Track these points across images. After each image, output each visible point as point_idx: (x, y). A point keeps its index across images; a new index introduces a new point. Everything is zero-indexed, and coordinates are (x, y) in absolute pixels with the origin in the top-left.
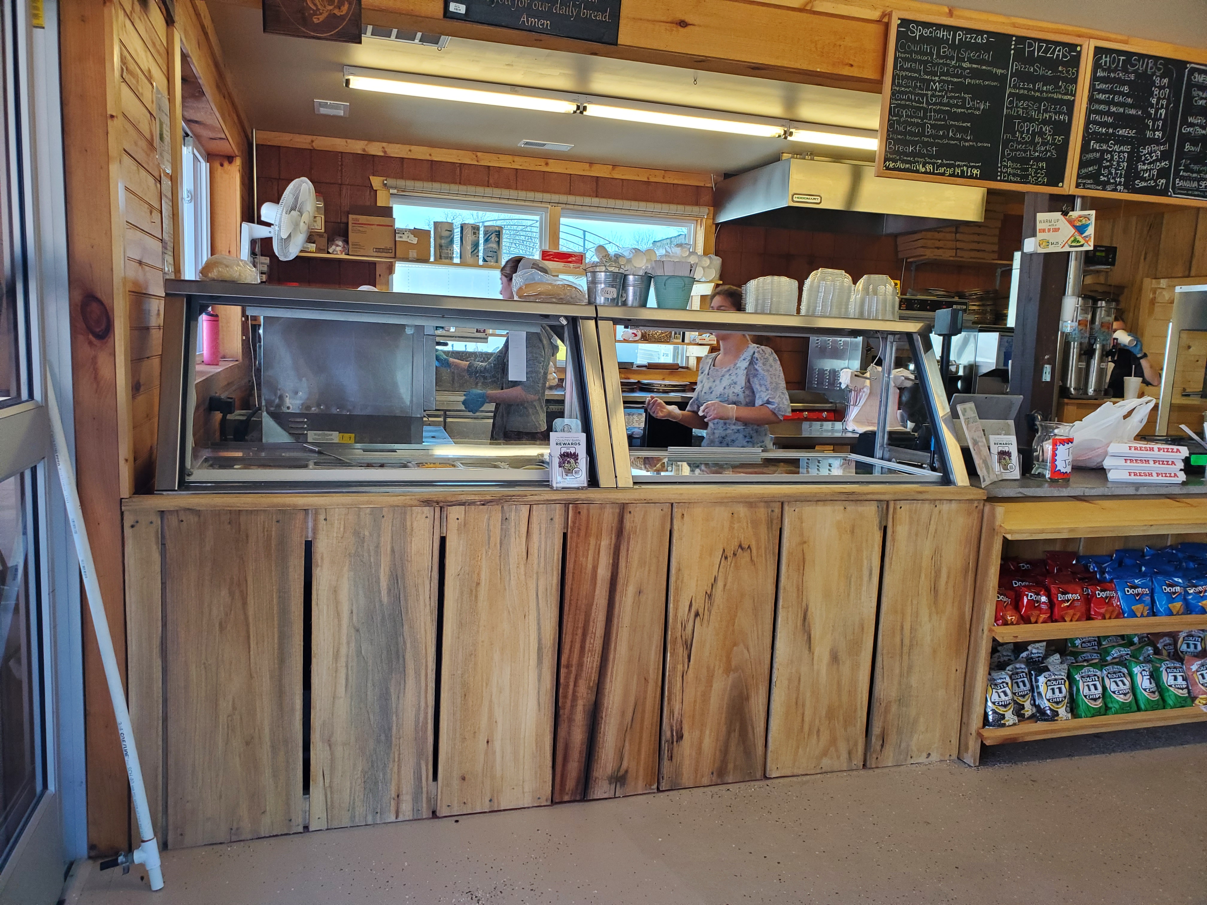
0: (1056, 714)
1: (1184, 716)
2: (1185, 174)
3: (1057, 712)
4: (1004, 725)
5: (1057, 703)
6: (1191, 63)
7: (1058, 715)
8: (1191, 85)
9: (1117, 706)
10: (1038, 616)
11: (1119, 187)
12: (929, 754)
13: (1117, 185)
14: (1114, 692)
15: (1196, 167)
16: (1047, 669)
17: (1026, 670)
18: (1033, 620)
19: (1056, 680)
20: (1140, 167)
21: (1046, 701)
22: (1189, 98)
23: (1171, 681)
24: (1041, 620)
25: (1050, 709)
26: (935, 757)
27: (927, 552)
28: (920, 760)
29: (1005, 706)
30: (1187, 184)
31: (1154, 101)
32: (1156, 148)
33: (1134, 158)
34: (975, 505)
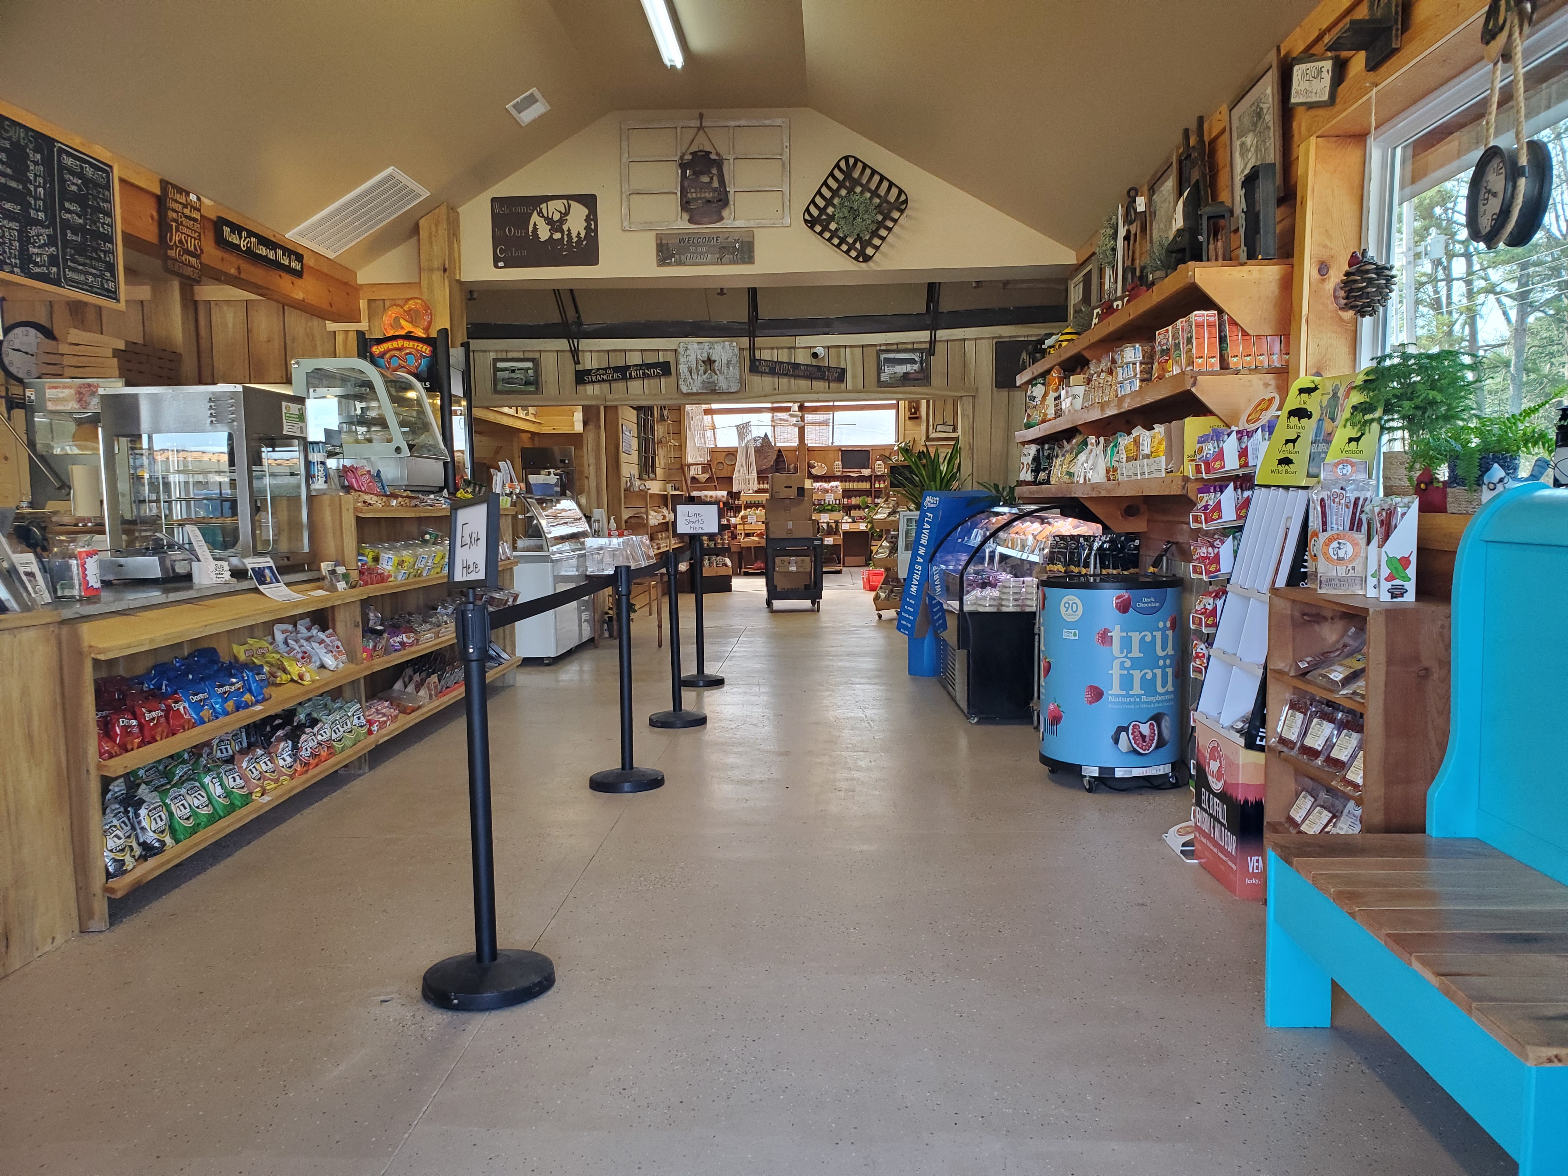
0: (163, 844)
1: (250, 813)
2: (72, 265)
3: (163, 841)
4: (126, 872)
5: (162, 832)
6: (58, 142)
7: (165, 845)
8: (62, 167)
9: (205, 820)
10: (132, 742)
11: (15, 270)
12: (54, 938)
13: (13, 267)
14: (198, 807)
15: (81, 259)
16: (141, 802)
17: (122, 809)
18: (129, 747)
19: (155, 809)
20: (32, 250)
21: (151, 834)
22: (62, 181)
23: (232, 784)
24: (136, 745)
25: (158, 840)
26: (59, 940)
27: (16, 694)
28: (47, 949)
29: (123, 850)
30: (75, 276)
31: (31, 176)
32: (42, 231)
33: (25, 240)
34: (51, 629)
